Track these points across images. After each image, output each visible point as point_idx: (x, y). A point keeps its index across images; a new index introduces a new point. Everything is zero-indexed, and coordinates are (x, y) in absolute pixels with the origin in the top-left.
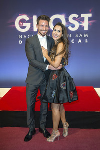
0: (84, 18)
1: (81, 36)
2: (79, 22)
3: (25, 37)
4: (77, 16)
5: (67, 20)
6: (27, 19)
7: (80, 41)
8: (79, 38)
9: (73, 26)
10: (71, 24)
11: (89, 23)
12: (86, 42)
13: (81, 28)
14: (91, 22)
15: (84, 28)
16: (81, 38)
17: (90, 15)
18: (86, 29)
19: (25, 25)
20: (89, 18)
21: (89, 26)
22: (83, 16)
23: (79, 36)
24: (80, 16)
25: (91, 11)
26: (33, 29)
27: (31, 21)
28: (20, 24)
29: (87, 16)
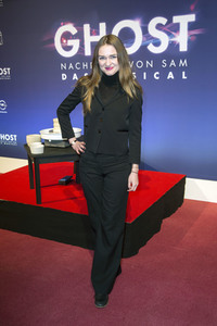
0: (178, 25)
1: (173, 63)
2: (169, 34)
3: (71, 66)
4: (163, 21)
5: (145, 31)
6: (74, 31)
7: (171, 75)
8: (168, 69)
9: (157, 44)
10: (153, 38)
11: (190, 36)
12: (184, 77)
13: (173, 46)
14: (193, 32)
15: (178, 45)
16: (172, 69)
17: (192, 18)
18: (183, 48)
19: (70, 43)
20: (189, 23)
21: (189, 42)
22: (176, 19)
23: (168, 63)
24: (170, 21)
25: (192, 7)
26: (83, 52)
27: (80, 36)
28: (62, 42)
29: (184, 20)
